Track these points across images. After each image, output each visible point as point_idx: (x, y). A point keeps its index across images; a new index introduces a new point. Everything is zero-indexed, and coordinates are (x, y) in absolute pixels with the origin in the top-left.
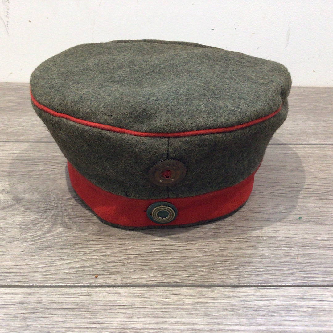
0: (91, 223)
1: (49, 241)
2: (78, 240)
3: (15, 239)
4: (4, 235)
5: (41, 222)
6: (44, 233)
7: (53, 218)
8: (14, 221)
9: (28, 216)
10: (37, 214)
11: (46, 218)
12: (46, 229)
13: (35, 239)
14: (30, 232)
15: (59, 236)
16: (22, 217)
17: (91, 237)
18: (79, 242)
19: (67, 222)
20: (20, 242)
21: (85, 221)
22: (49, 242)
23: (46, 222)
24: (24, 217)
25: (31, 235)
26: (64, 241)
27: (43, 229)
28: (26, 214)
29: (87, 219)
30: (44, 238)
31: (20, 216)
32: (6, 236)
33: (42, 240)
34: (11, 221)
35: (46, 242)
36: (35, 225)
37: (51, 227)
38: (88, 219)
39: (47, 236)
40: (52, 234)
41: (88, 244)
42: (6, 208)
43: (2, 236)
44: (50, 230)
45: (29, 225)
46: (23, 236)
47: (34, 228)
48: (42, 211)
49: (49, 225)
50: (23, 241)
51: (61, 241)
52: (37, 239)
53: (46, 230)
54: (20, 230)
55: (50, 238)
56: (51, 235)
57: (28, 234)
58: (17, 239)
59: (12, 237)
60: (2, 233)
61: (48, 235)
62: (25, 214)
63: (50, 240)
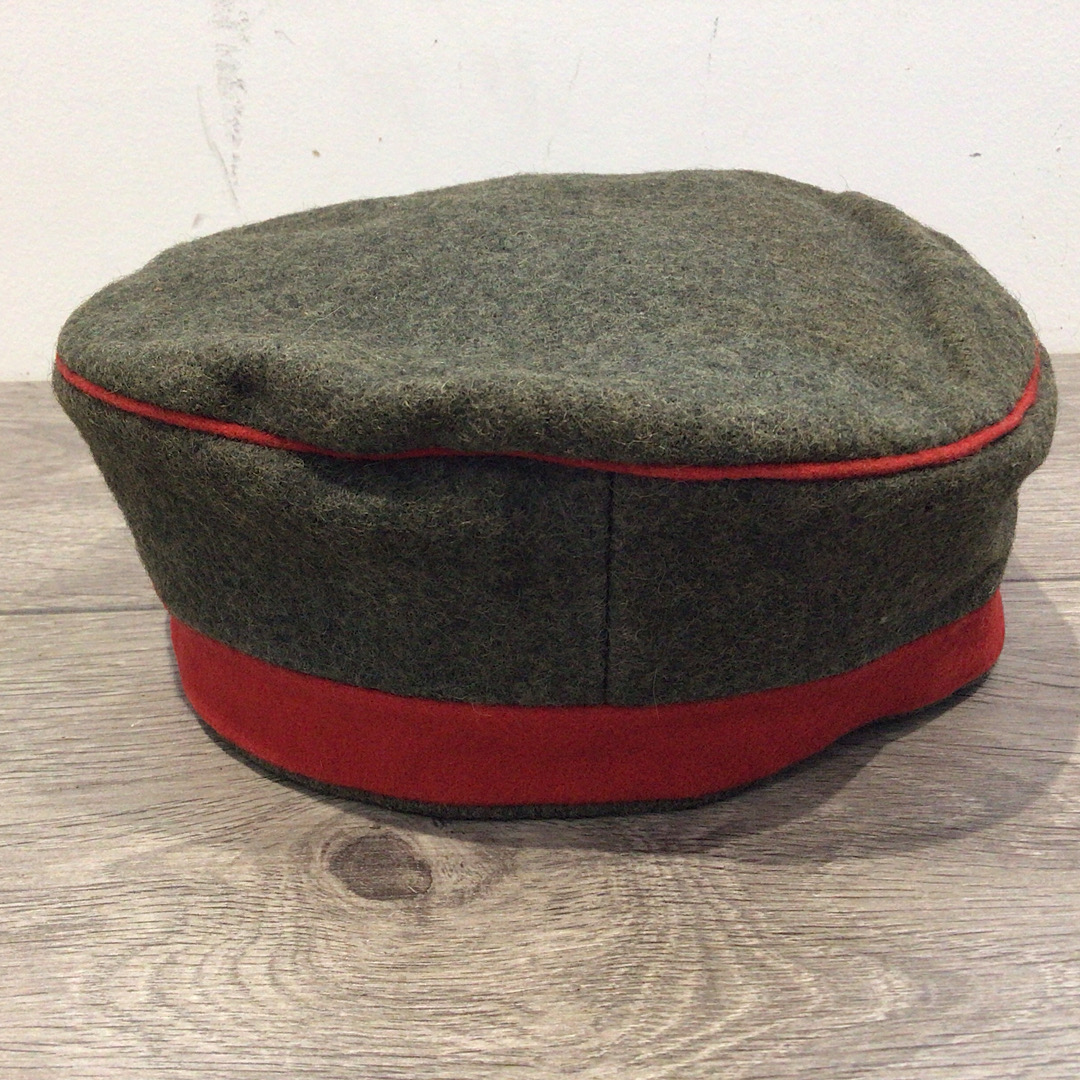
0: (866, 958)
1: (735, 1055)
2: (859, 1048)
3: (583, 1051)
4: (524, 1033)
5: (649, 959)
6: (693, 1017)
7: (690, 939)
8: (534, 960)
9: (584, 934)
10: (614, 922)
11: (662, 939)
12: (689, 994)
13: (669, 1048)
14: (629, 1013)
15: (765, 1029)
16: (559, 939)
17: (910, 1030)
18: (872, 1059)
19: (764, 959)
20: (614, 1069)
21: (834, 950)
22: (739, 1063)
23: (670, 957)
24: (568, 939)
25: (643, 1029)
26: (802, 1055)
27: (679, 997)
28: (566, 920)
29: (837, 939)
30: (707, 1039)
31: (547, 934)
32: (535, 1038)
33: (705, 1053)
34: (522, 960)
35: (728, 1062)
36: (635, 975)
37: (704, 983)
38: (843, 938)
39: (712, 1031)
40: (730, 1018)
41: (915, 1064)
42: (473, 898)
43: (518, 1036)
44: (710, 1002)
45: (608, 974)
46: (613, 1035)
47: (638, 992)
48: (628, 902)
49: (692, 975)
50: (623, 1060)
51: (788, 1055)
52: (678, 1045)
53: (696, 1003)
54: (582, 1003)
55: (734, 1041)
56: (729, 1023)
57: (629, 1025)
58: (590, 1050)
59: (566, 1044)
60: (513, 1024)
61: (717, 1026)
62: (564, 923)
63: (738, 1049)
